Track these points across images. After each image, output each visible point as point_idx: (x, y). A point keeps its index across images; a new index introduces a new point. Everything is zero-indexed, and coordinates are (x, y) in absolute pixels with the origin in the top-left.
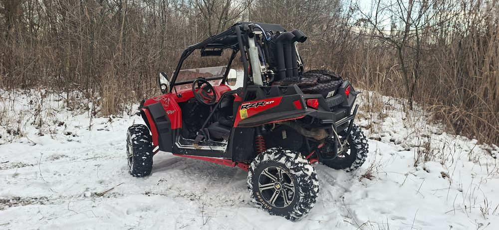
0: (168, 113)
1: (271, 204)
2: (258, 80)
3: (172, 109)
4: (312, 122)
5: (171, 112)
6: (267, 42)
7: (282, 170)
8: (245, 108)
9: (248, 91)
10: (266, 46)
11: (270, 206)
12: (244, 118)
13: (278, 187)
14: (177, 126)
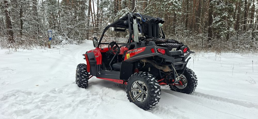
0: (96, 57)
1: (135, 99)
2: (136, 39)
3: (98, 55)
4: (162, 62)
5: (97, 56)
6: (143, 23)
7: (144, 84)
8: (129, 53)
9: (131, 45)
10: (143, 24)
11: (134, 100)
12: (128, 58)
13: (140, 91)
14: (99, 63)
